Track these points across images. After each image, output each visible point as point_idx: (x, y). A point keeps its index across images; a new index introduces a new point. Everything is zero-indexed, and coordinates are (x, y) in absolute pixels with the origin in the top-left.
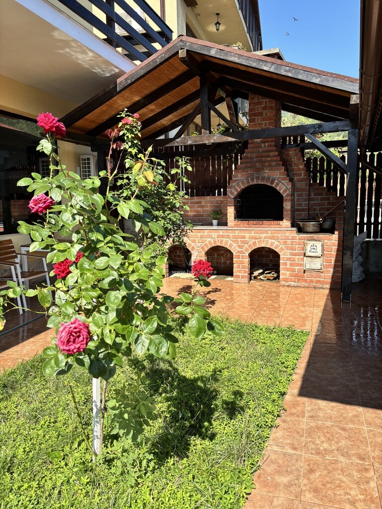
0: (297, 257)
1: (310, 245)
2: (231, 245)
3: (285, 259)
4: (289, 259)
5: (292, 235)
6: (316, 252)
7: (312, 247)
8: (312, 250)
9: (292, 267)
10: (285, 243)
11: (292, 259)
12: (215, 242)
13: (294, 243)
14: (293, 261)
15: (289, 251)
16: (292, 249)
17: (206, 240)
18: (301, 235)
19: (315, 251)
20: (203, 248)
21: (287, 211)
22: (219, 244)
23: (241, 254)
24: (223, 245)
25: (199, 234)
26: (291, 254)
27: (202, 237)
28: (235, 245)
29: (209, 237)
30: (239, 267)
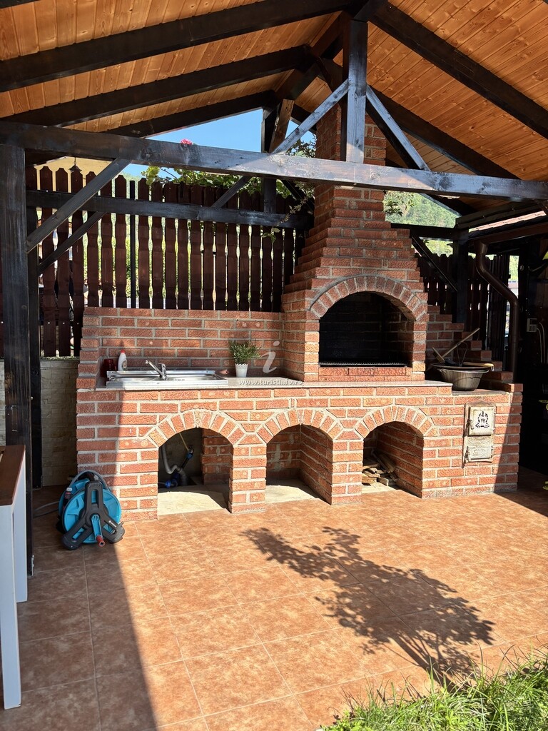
0: (451, 437)
1: (477, 413)
2: (328, 421)
3: (432, 444)
4: (439, 443)
5: (445, 396)
6: (487, 426)
7: (481, 418)
8: (481, 424)
9: (443, 458)
10: (434, 411)
11: (444, 443)
12: (292, 415)
13: (449, 412)
14: (446, 446)
15: (439, 427)
16: (444, 422)
17: (272, 413)
18: (460, 396)
19: (484, 424)
20: (261, 433)
21: (420, 347)
22: (301, 421)
23: (349, 441)
24: (312, 423)
25: (254, 400)
26: (444, 433)
27: (262, 406)
28: (337, 420)
29: (282, 404)
30: (343, 469)
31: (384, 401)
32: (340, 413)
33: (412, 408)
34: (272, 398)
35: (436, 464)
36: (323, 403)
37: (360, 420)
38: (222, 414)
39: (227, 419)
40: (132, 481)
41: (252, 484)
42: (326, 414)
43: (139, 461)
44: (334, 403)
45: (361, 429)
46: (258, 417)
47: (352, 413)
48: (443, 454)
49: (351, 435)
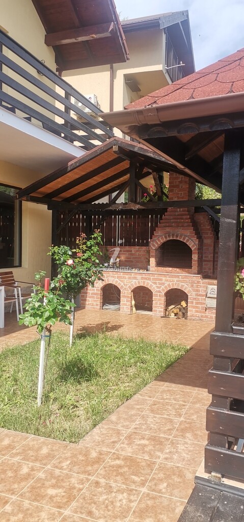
0: (201, 297)
1: (210, 288)
2: (151, 286)
3: (192, 299)
4: (195, 299)
5: (197, 280)
7: (212, 290)
8: (212, 293)
9: (197, 305)
10: (192, 286)
13: (199, 287)
14: (198, 300)
15: (195, 292)
16: (197, 291)
17: (132, 281)
18: (204, 280)
19: (214, 293)
20: (129, 287)
21: (195, 261)
22: (142, 285)
23: (159, 294)
24: (145, 285)
25: (127, 276)
26: (197, 295)
27: (130, 278)
28: (154, 286)
29: (135, 278)
30: (157, 303)
31: (171, 280)
32: (155, 283)
33: (183, 284)
34: (133, 276)
35: (194, 307)
36: (149, 279)
37: (163, 287)
38: (117, 280)
39: (119, 281)
40: (93, 297)
41: (126, 304)
42: (150, 283)
43: (95, 292)
44: (153, 279)
45: (163, 290)
46: (128, 282)
47: (160, 284)
48: (197, 303)
49: (160, 292)
